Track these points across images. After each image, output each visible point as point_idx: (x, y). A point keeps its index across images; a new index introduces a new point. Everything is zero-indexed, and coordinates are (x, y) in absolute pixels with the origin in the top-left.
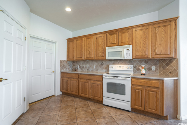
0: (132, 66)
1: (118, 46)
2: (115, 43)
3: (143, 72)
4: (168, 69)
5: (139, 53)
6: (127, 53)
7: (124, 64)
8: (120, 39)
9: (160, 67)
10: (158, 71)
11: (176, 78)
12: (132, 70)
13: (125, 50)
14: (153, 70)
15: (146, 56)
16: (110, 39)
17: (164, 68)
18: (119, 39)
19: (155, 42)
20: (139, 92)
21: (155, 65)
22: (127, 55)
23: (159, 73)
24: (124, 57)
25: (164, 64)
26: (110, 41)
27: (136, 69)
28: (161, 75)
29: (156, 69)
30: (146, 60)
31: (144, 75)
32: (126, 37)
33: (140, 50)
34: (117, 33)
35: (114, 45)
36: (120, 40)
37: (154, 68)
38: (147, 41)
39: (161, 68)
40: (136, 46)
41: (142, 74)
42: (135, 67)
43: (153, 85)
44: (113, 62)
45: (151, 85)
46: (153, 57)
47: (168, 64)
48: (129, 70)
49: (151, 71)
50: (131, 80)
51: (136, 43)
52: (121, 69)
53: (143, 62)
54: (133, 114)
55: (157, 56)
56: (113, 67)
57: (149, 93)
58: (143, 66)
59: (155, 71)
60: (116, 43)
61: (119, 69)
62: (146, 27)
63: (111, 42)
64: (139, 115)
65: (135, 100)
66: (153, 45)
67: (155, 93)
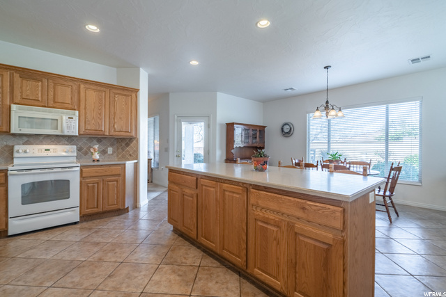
0: (75, 147)
1: (45, 106)
2: (38, 100)
3: (97, 156)
4: (128, 151)
5: (91, 127)
6: (69, 123)
7: (56, 144)
8: (51, 93)
9: (118, 149)
10: (115, 154)
11: (136, 161)
12: (76, 155)
13: (65, 118)
14: (109, 153)
15: (101, 133)
16: (21, 88)
17: (123, 149)
18: (49, 94)
19: (115, 113)
20: (94, 186)
21: (112, 145)
22: (68, 127)
23: (117, 156)
24: (62, 131)
25: (123, 145)
26: (22, 93)
27: (83, 152)
28: (119, 160)
29: (114, 152)
30: (100, 138)
31: (98, 161)
32: (65, 93)
33: (93, 122)
34: (45, 81)
35: (36, 103)
36: (51, 97)
37: (110, 150)
38: (103, 110)
39: (120, 150)
40: (85, 114)
41: (94, 161)
42: (79, 150)
43: (113, 173)
44: (25, 139)
45: (111, 174)
46: (111, 134)
47: (127, 145)
48: (70, 154)
49: (106, 155)
50: (81, 171)
51: (85, 108)
52: (50, 154)
53: (95, 141)
54: (85, 223)
55: (117, 133)
56: (28, 151)
57: (108, 184)
58: (96, 147)
59: (112, 154)
60: (40, 99)
61: (45, 154)
62: (102, 89)
63: (27, 95)
64: (95, 221)
65: (87, 200)
66: (112, 117)
67: (115, 183)
